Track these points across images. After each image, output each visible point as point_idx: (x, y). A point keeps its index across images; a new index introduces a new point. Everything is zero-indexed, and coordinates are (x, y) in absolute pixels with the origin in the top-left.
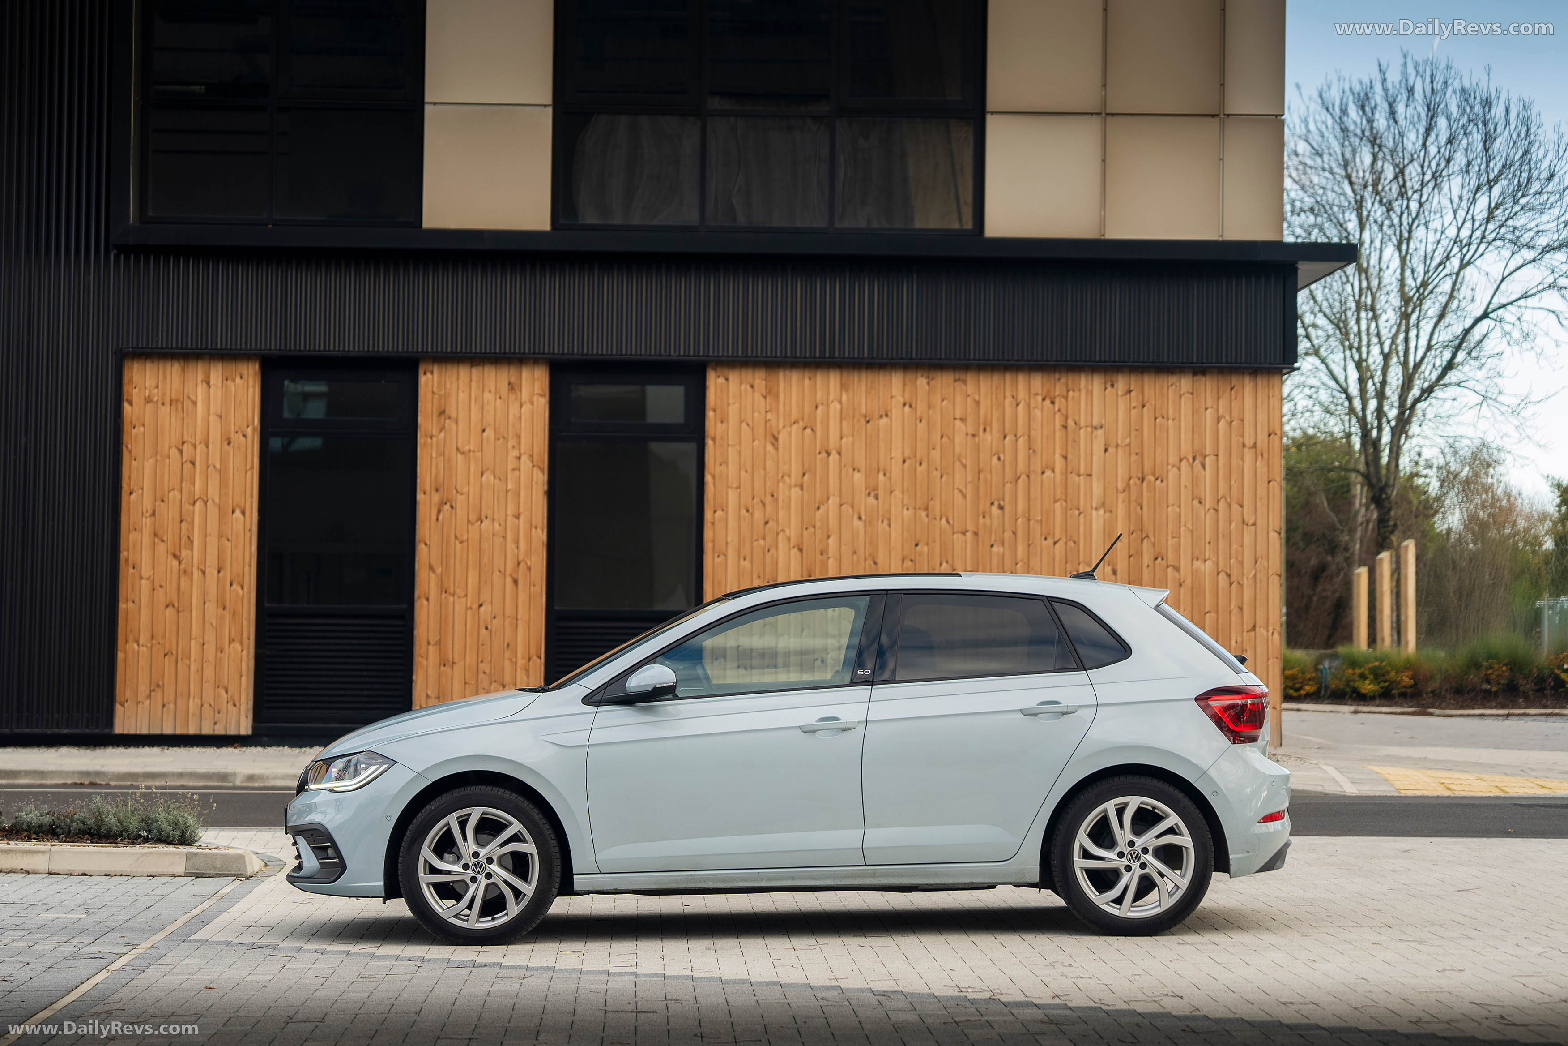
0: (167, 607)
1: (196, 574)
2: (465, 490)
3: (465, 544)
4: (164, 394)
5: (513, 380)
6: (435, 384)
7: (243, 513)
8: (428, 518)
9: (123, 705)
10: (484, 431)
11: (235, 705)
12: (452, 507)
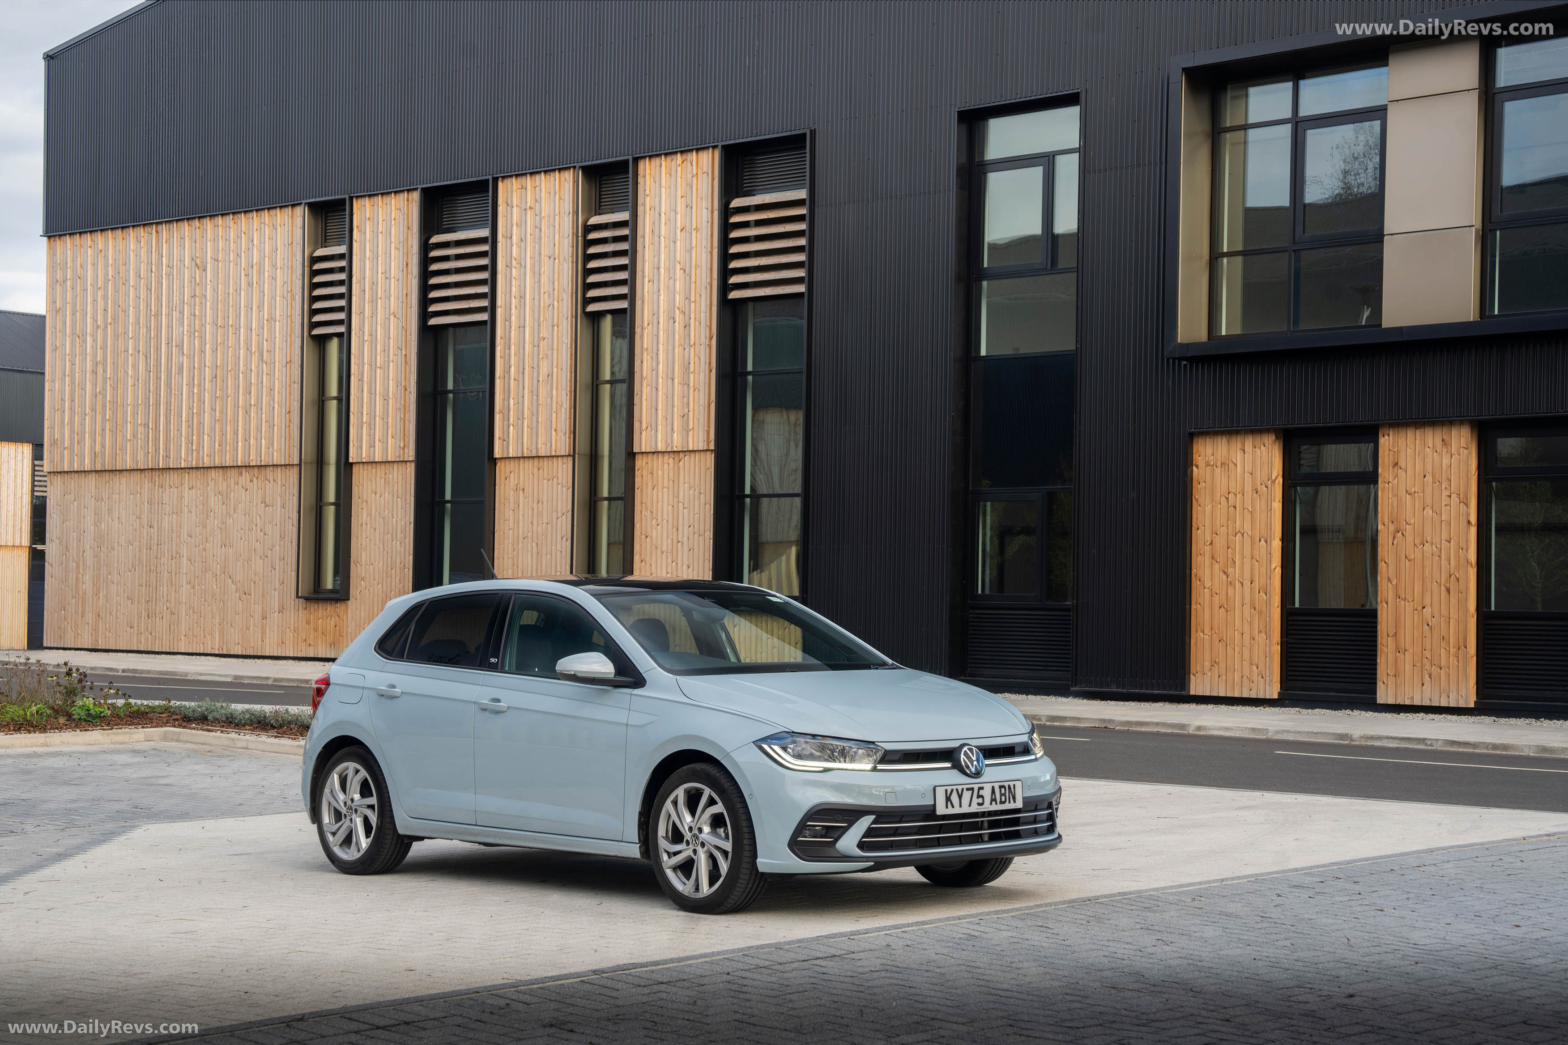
0: (1220, 607)
1: (1237, 584)
2: (1412, 521)
3: (1412, 562)
4: (1217, 460)
5: (1445, 437)
6: (1391, 444)
7: (1266, 542)
8: (1386, 543)
9: (1195, 676)
10: (1425, 477)
11: (1262, 677)
12: (1403, 534)
